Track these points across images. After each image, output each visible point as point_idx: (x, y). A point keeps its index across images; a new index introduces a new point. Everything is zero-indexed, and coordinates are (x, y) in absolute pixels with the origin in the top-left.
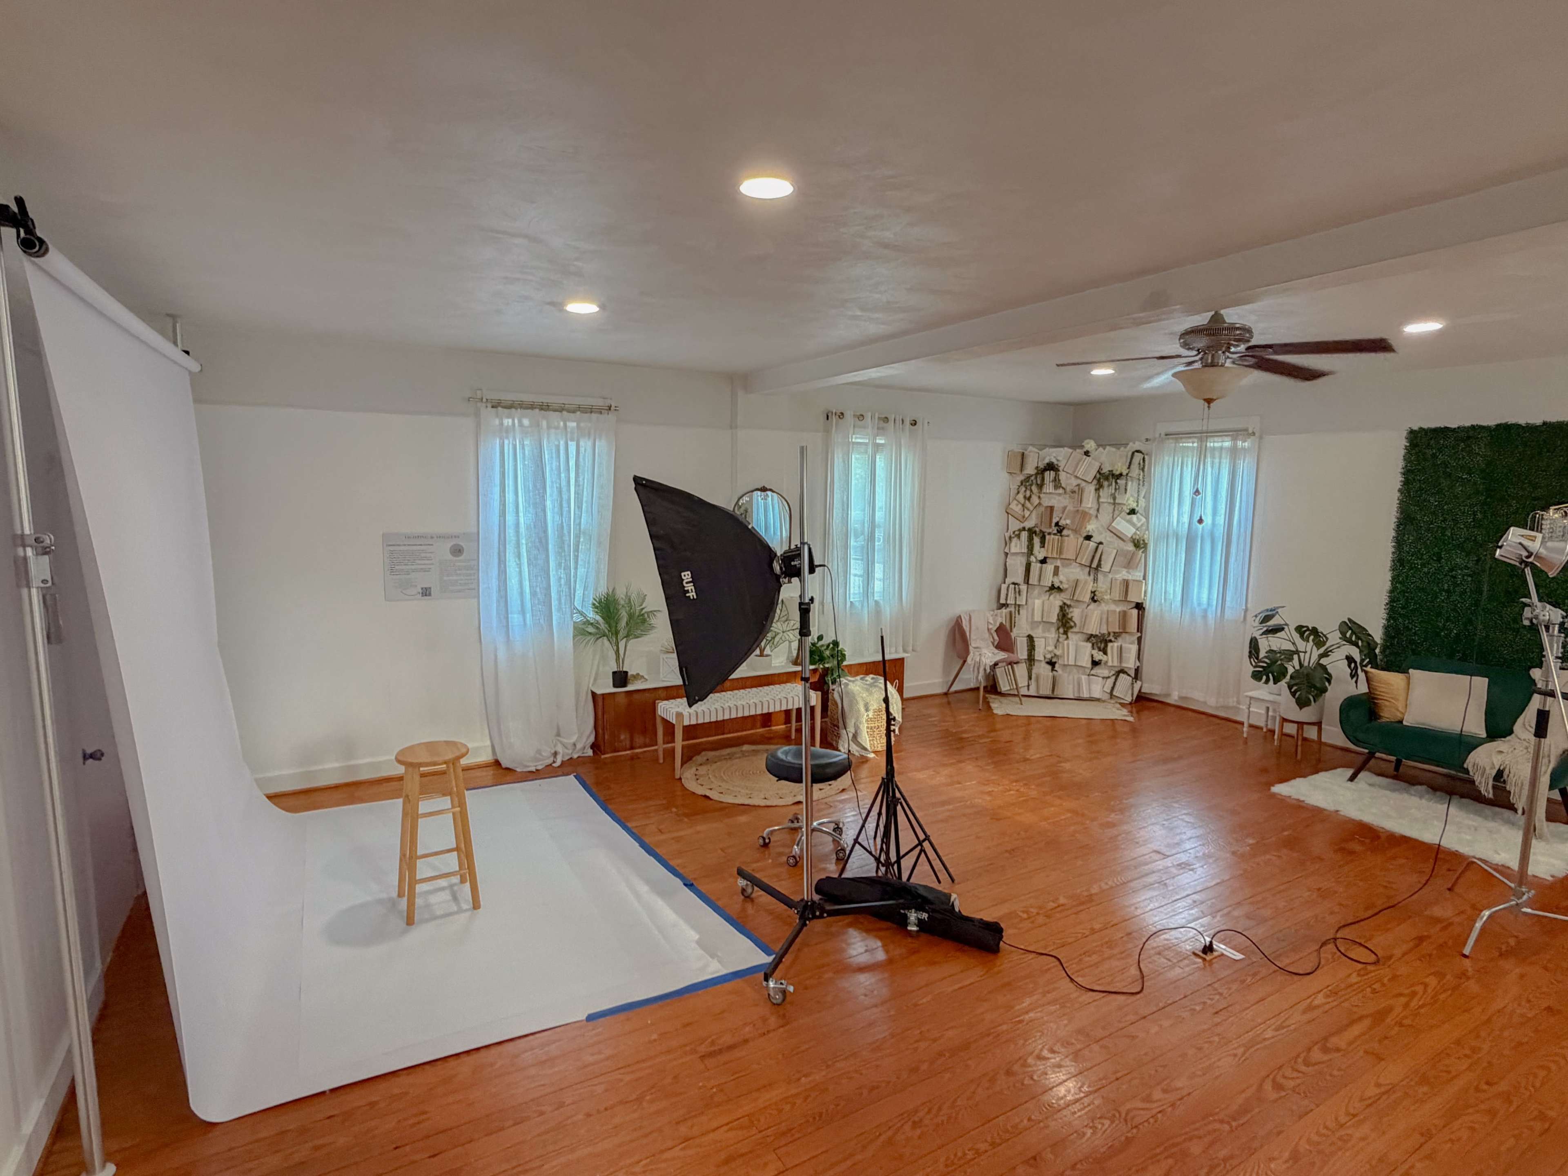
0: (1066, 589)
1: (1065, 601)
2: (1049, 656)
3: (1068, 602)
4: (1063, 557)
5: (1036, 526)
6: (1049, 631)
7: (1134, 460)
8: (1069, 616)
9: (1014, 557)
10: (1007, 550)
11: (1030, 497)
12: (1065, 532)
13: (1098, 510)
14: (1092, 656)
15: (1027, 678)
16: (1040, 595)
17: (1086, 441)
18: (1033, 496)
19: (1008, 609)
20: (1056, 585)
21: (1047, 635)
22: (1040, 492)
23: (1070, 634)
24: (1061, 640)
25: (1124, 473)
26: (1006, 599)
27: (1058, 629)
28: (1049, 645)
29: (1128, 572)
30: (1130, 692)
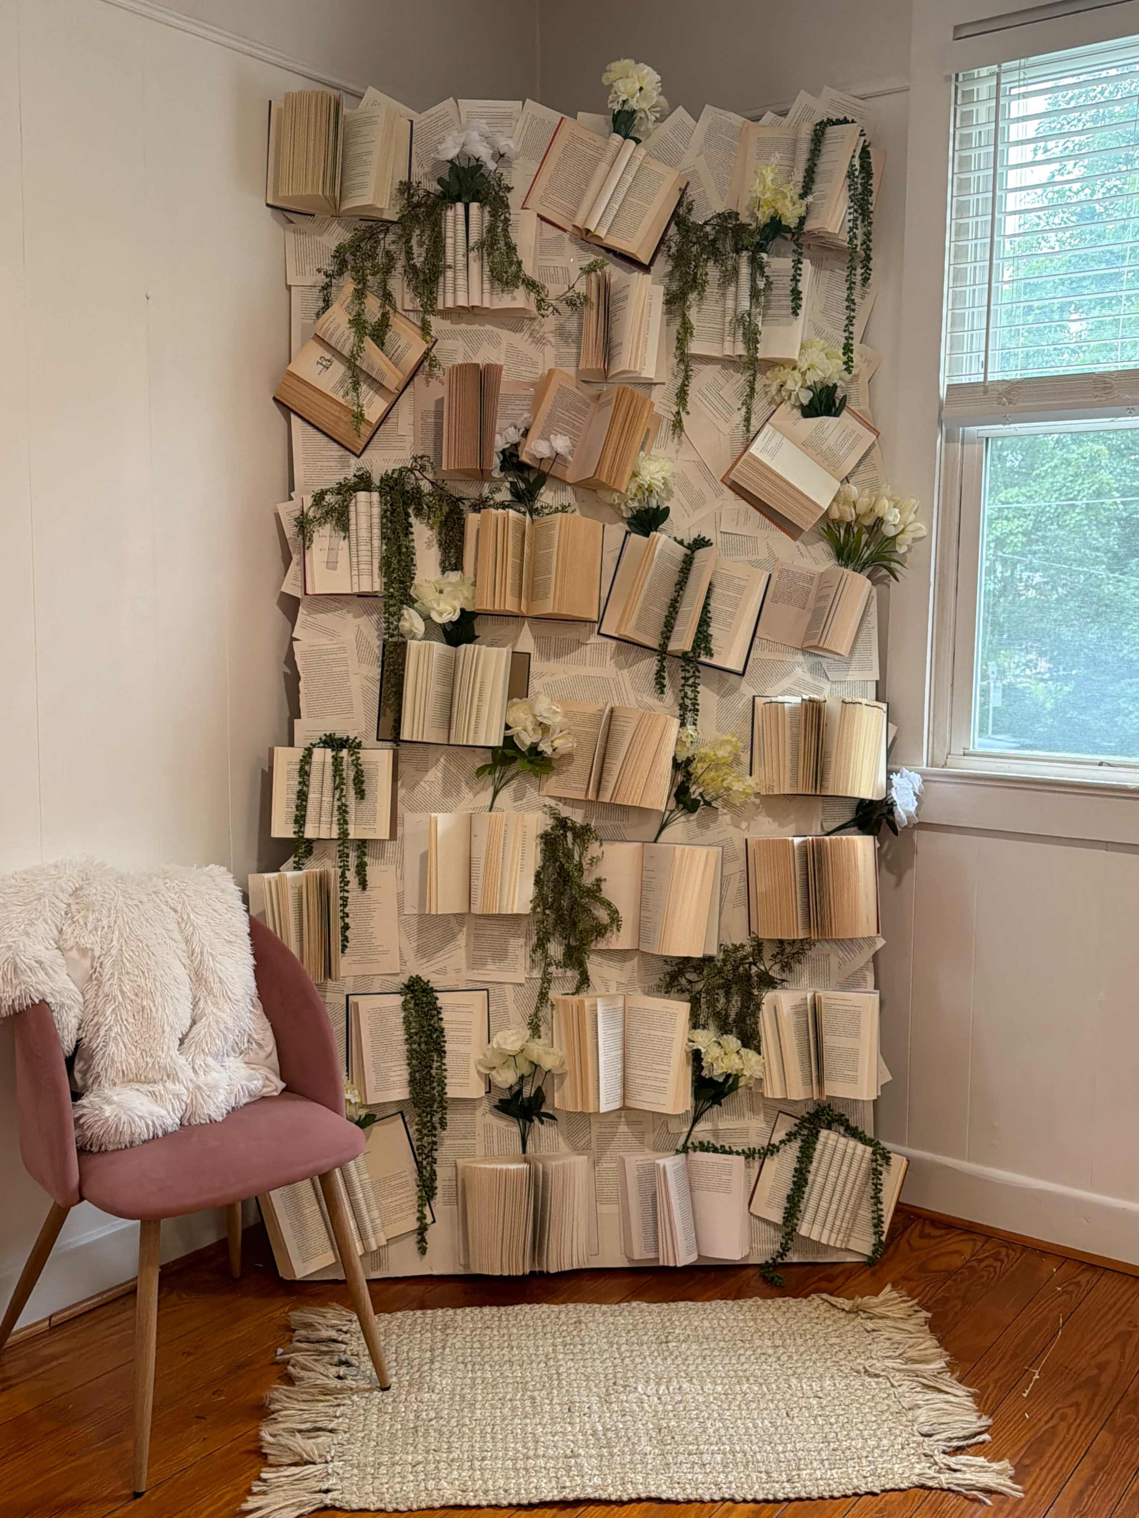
0: (568, 757)
1: (565, 812)
2: (506, 1078)
3: (577, 817)
4: (549, 607)
5: (420, 463)
6: (501, 955)
7: (824, 164)
8: (588, 880)
9: (324, 619)
10: (291, 587)
11: (384, 324)
12: (547, 497)
13: (682, 395)
14: (696, 1056)
15: (410, 1192)
16: (450, 788)
17: (618, 67)
18: (396, 321)
19: (314, 867)
20: (526, 739)
21: (492, 973)
22: (429, 306)
23: (594, 966)
24: (554, 994)
25: (790, 218)
26: (300, 820)
27: (541, 944)
28: (505, 1025)
29: (817, 670)
30: (866, 1214)
